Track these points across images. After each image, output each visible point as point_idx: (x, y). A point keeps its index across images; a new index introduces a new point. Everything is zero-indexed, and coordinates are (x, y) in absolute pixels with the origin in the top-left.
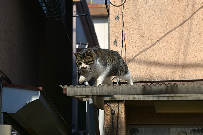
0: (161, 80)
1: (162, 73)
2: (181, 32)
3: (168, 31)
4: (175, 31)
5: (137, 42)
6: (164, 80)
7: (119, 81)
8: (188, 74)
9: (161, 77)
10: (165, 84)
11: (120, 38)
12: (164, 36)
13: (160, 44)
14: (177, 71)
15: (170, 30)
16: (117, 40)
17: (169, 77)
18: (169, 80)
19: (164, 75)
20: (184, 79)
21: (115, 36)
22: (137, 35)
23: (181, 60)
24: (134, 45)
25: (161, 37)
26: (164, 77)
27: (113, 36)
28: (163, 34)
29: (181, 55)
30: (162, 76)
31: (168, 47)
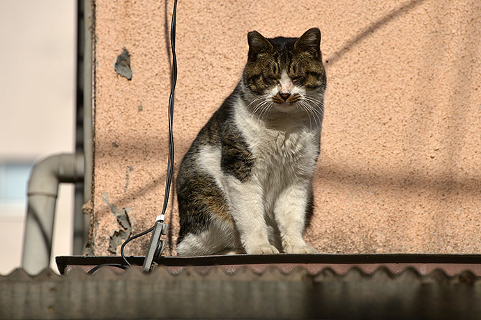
0: (340, 250)
1: (345, 218)
2: (440, 23)
3: (378, 16)
4: (408, 17)
5: (226, 64)
6: (356, 252)
7: (157, 252)
8: (470, 227)
9: (339, 237)
10: (334, 273)
11: (145, 43)
12: (358, 40)
13: (338, 80)
14: (418, 210)
15: (388, 11)
16: (131, 49)
17: (380, 238)
18: (380, 251)
19: (356, 230)
20: (450, 250)
21: (125, 31)
22: (230, 32)
23: (438, 156)
24: (216, 80)
25: (341, 44)
26: (357, 239)
27: (113, 33)
28: (354, 32)
29: (437, 136)
30: (346, 230)
31: (375, 96)
